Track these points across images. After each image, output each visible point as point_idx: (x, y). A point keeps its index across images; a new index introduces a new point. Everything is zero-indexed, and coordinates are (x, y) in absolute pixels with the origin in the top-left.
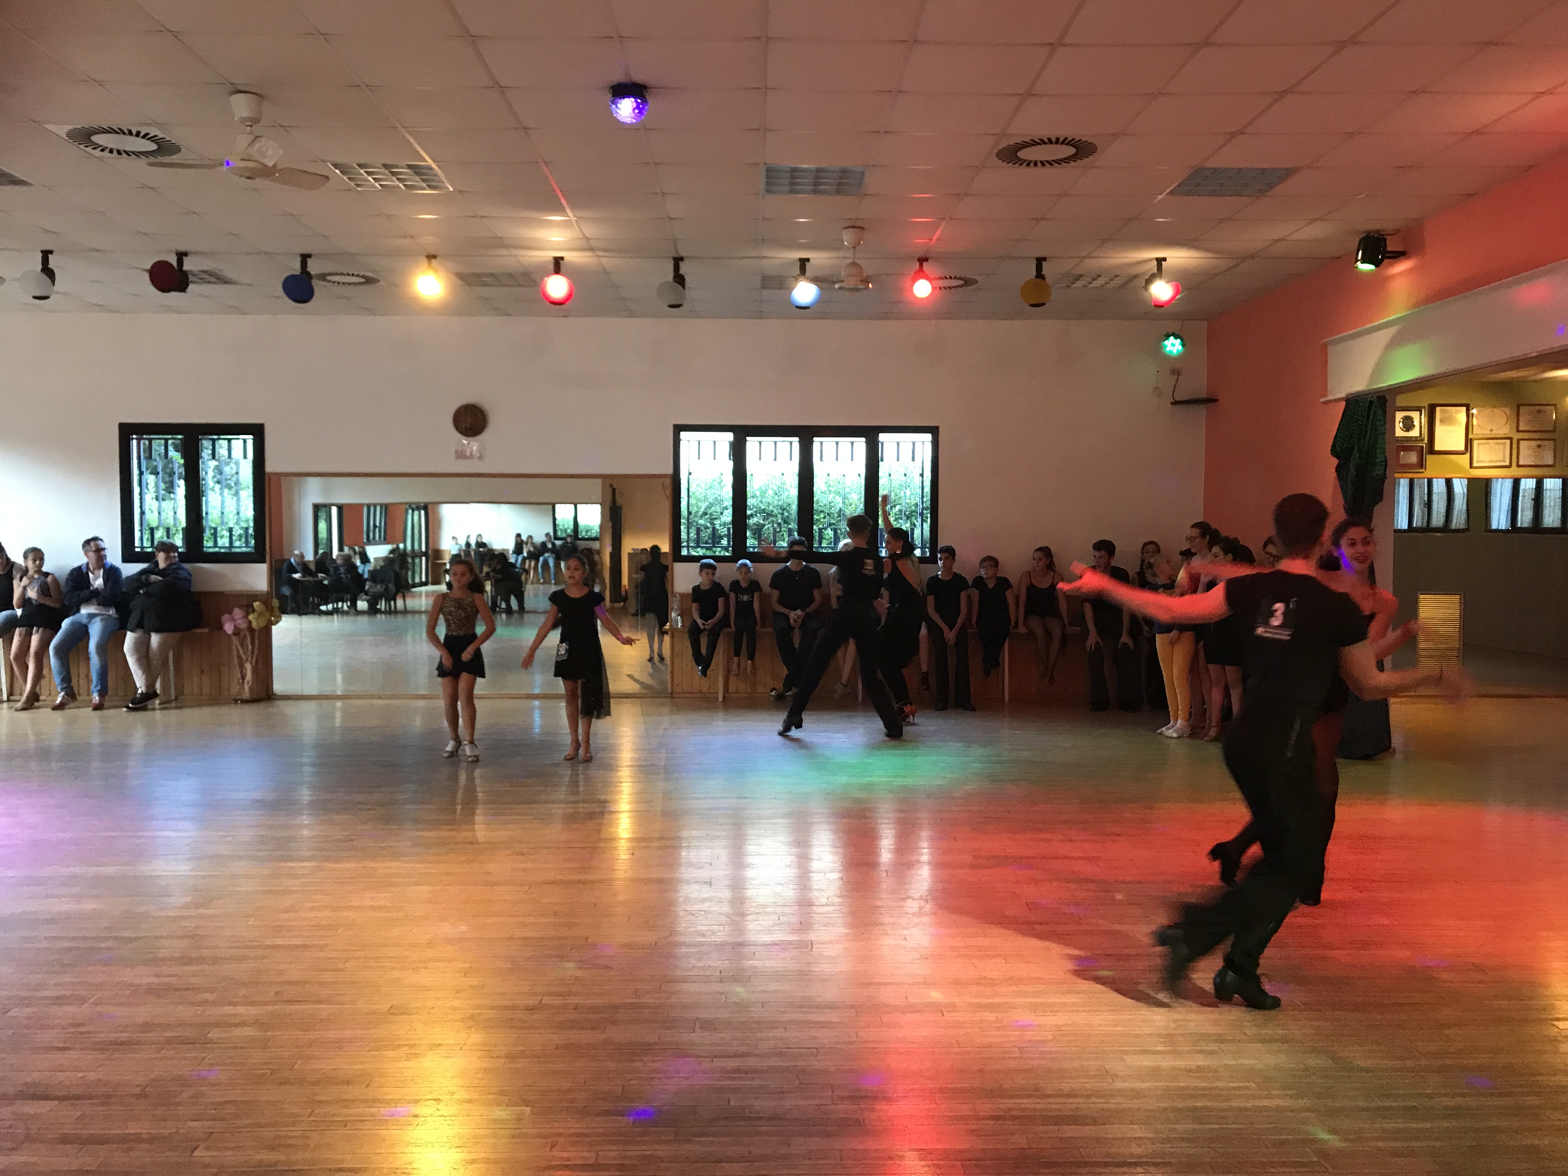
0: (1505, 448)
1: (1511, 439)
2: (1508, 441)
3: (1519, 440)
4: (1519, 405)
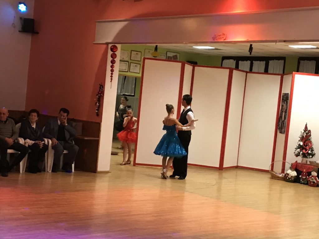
0: (127, 65)
1: (128, 62)
3: (130, 63)
4: (132, 51)
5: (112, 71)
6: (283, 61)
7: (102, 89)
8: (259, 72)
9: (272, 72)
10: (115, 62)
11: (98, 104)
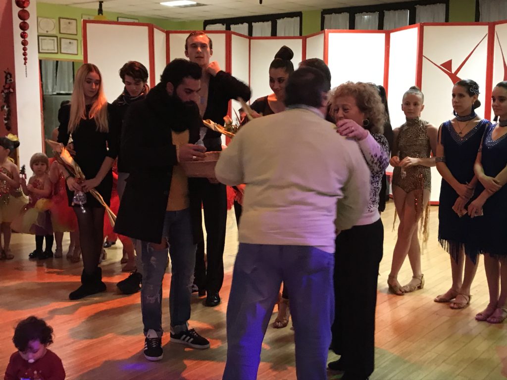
0: (54, 42)
1: (57, 37)
2: (55, 39)
3: (60, 38)
4: (60, 18)
5: (24, 43)
6: (298, 19)
7: (11, 80)
8: (263, 36)
9: (283, 35)
10: (29, 26)
11: (5, 108)
